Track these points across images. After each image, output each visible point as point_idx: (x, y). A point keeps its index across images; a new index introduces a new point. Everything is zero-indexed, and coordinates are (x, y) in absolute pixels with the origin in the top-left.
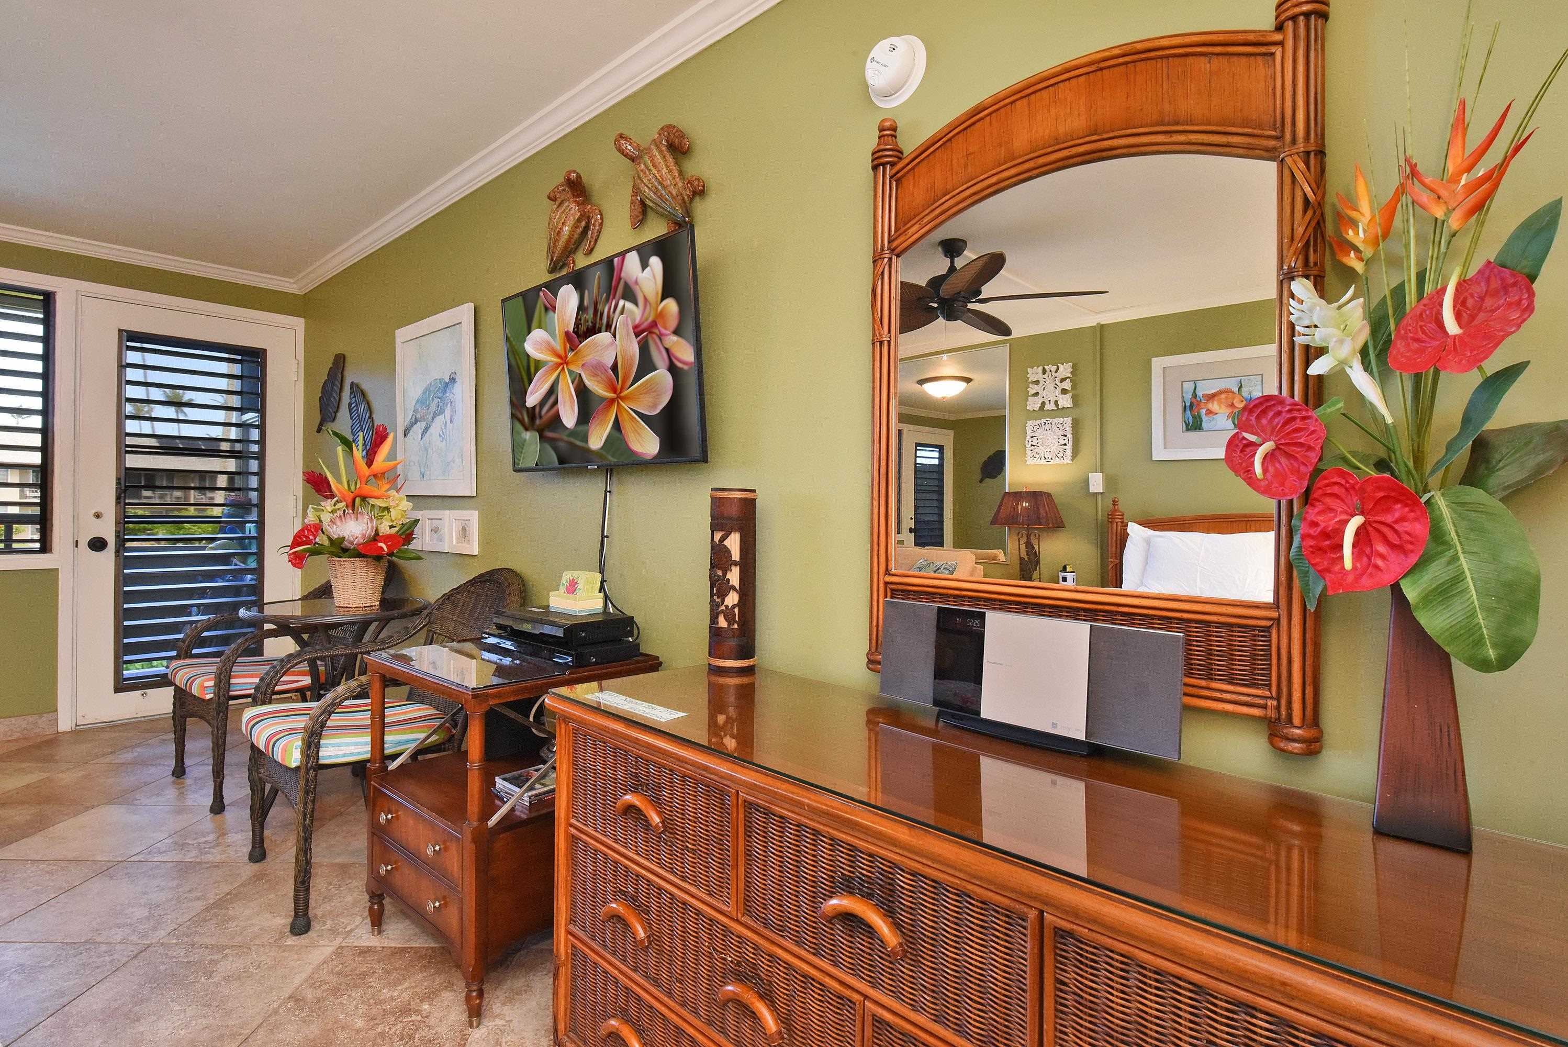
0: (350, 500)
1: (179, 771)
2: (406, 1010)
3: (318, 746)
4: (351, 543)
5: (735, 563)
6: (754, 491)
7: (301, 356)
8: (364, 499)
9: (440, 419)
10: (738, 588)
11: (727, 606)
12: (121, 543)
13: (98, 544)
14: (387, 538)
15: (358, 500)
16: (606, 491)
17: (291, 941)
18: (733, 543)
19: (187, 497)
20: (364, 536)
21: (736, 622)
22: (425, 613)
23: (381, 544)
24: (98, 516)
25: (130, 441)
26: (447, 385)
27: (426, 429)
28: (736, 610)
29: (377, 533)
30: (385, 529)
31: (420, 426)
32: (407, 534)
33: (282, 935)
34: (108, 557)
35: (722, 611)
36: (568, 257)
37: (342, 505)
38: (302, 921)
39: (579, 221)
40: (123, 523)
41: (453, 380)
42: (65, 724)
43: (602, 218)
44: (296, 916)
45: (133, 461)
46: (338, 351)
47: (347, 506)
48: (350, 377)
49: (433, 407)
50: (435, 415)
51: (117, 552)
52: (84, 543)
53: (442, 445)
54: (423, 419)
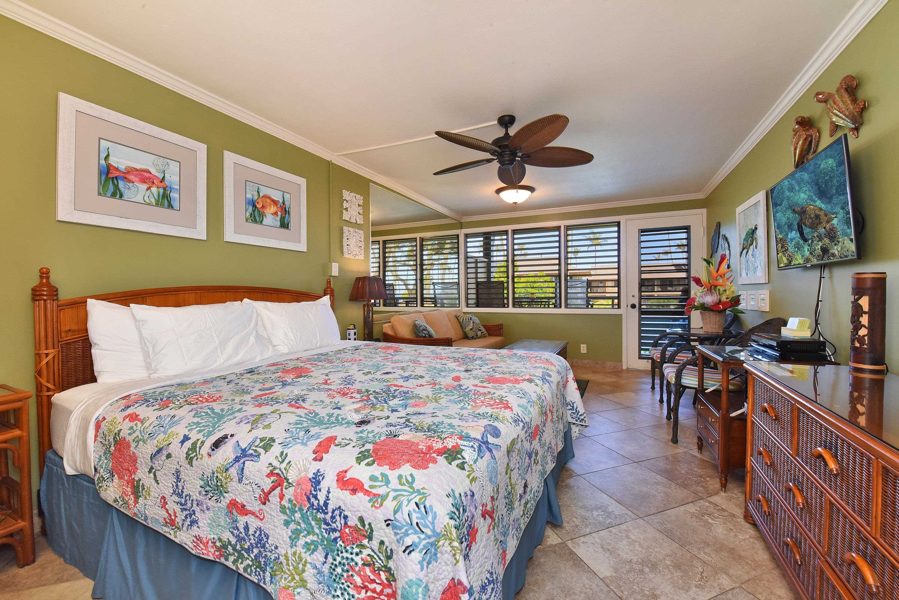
0: (709, 288)
1: (653, 388)
2: (701, 476)
3: (681, 378)
4: (708, 305)
5: (865, 313)
6: (885, 273)
7: (705, 224)
8: (716, 286)
9: (752, 247)
10: (867, 326)
11: (860, 336)
12: (640, 305)
13: (633, 306)
14: (724, 304)
15: (713, 287)
16: (821, 277)
17: (671, 444)
18: (864, 302)
19: (654, 289)
20: (713, 302)
21: (866, 344)
22: (739, 337)
23: (721, 306)
24: (633, 296)
25: (643, 269)
26: (754, 230)
27: (747, 252)
28: (866, 338)
29: (720, 301)
30: (724, 299)
31: (745, 250)
32: (736, 301)
33: (668, 441)
34: (636, 312)
35: (857, 338)
36: (804, 158)
37: (706, 289)
38: (675, 439)
39: (806, 139)
40: (641, 298)
41: (756, 228)
42: (624, 367)
43: (819, 134)
44: (673, 436)
45: (644, 276)
46: (718, 221)
47: (708, 290)
48: (722, 232)
49: (749, 242)
50: (750, 245)
51: (639, 309)
52: (629, 306)
53: (753, 259)
54: (746, 248)
